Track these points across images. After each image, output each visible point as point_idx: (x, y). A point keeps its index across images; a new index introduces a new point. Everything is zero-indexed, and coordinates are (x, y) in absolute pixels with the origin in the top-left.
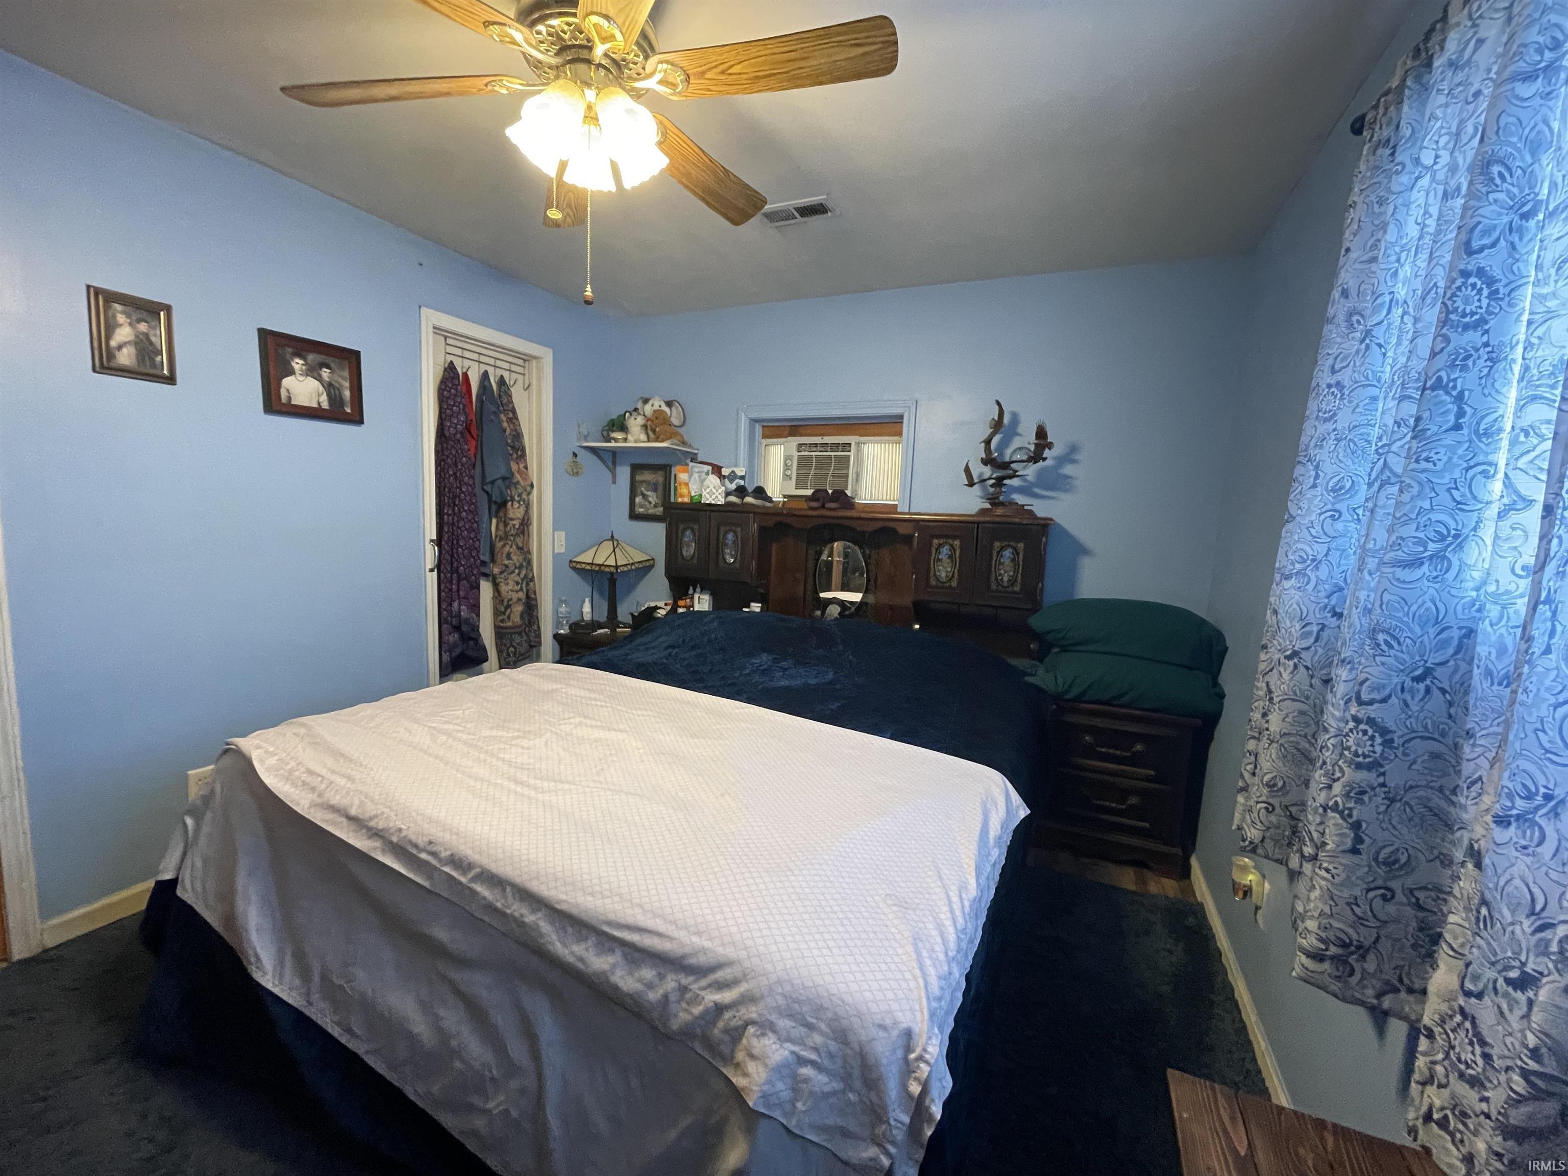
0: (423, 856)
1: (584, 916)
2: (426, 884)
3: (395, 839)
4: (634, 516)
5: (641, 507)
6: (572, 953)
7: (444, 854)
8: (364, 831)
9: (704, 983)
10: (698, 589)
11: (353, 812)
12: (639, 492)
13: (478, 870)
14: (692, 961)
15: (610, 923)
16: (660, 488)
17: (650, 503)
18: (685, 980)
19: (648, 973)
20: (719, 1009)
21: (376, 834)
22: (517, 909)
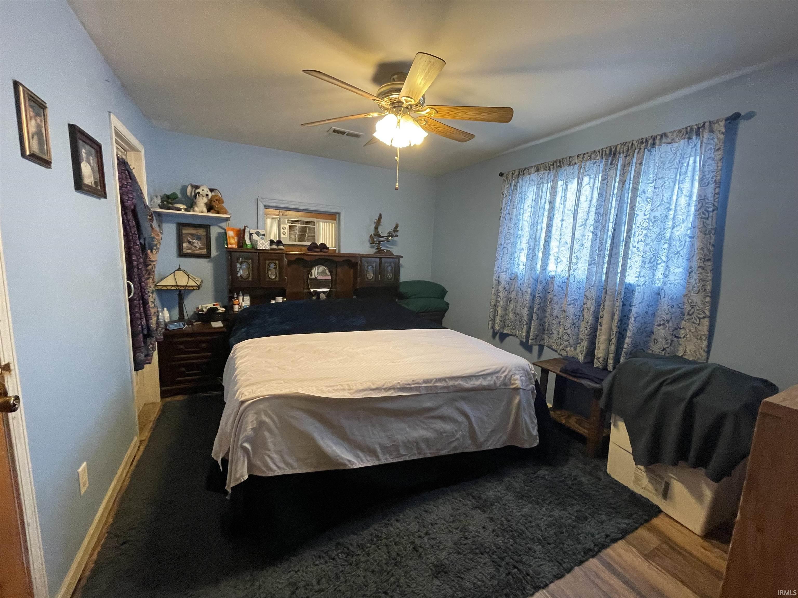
0: (413, 386)
1: (471, 375)
2: (418, 393)
3: (398, 386)
4: (181, 254)
5: (189, 249)
6: (471, 384)
7: (420, 382)
8: (383, 391)
9: (500, 373)
10: (241, 294)
11: (373, 387)
12: (186, 240)
13: (434, 380)
14: (496, 371)
15: (477, 373)
16: (204, 239)
17: (196, 247)
18: (497, 375)
19: (489, 378)
20: (506, 376)
21: (389, 389)
22: (451, 383)
